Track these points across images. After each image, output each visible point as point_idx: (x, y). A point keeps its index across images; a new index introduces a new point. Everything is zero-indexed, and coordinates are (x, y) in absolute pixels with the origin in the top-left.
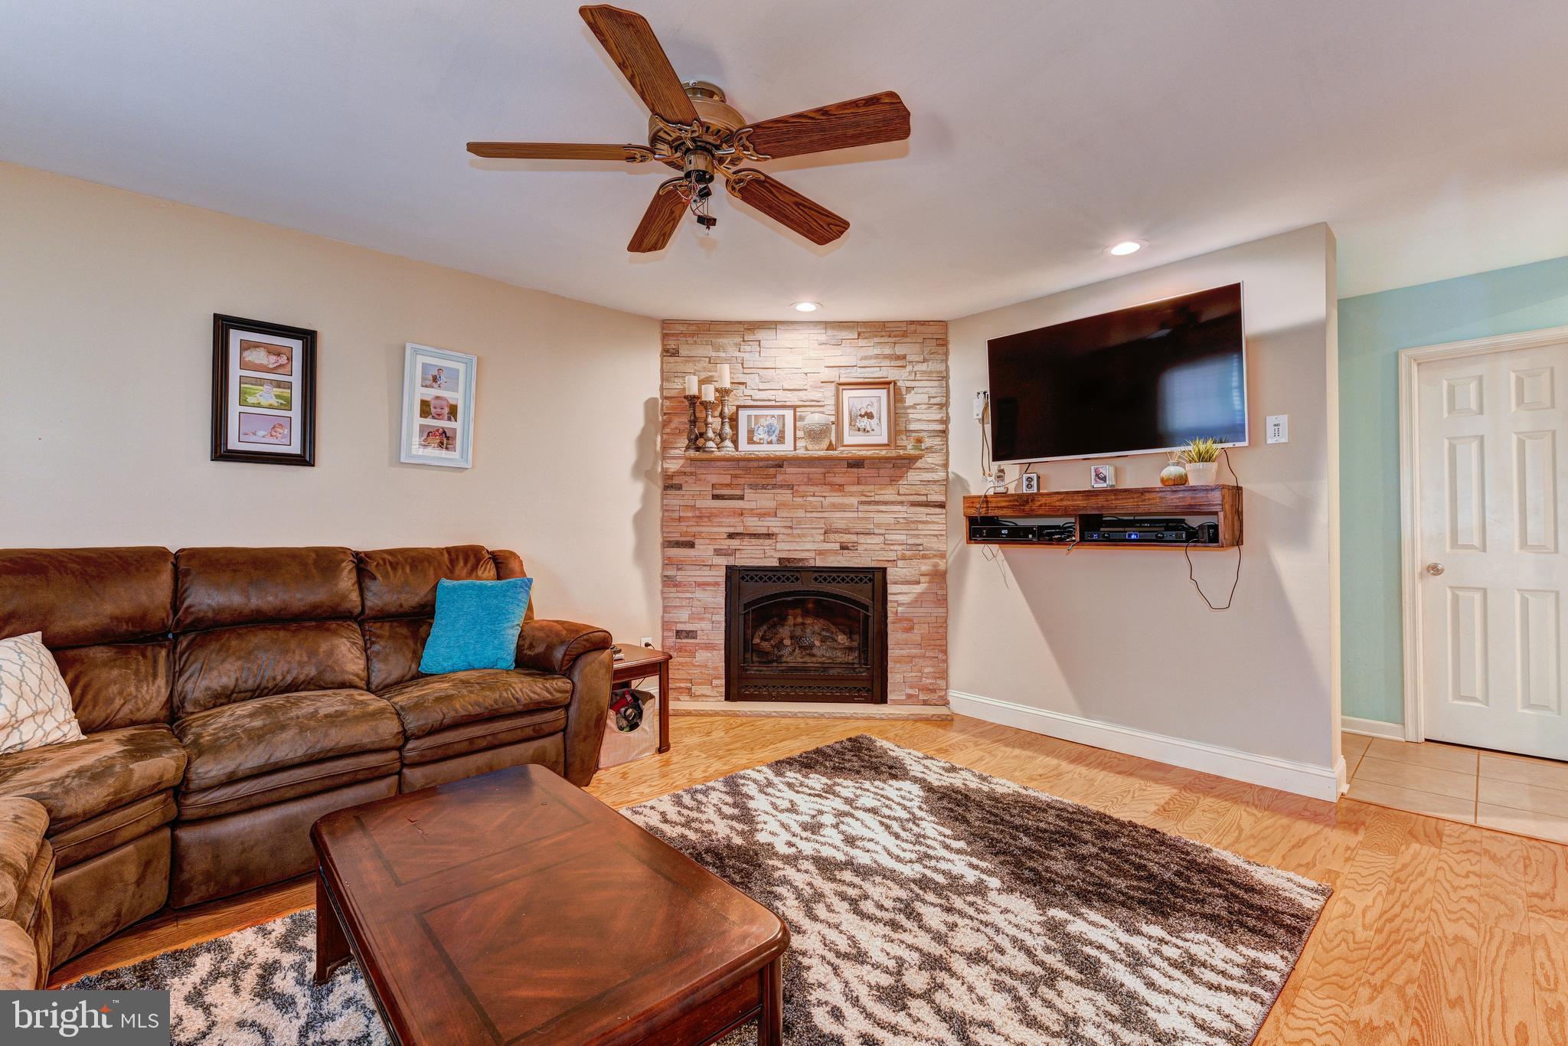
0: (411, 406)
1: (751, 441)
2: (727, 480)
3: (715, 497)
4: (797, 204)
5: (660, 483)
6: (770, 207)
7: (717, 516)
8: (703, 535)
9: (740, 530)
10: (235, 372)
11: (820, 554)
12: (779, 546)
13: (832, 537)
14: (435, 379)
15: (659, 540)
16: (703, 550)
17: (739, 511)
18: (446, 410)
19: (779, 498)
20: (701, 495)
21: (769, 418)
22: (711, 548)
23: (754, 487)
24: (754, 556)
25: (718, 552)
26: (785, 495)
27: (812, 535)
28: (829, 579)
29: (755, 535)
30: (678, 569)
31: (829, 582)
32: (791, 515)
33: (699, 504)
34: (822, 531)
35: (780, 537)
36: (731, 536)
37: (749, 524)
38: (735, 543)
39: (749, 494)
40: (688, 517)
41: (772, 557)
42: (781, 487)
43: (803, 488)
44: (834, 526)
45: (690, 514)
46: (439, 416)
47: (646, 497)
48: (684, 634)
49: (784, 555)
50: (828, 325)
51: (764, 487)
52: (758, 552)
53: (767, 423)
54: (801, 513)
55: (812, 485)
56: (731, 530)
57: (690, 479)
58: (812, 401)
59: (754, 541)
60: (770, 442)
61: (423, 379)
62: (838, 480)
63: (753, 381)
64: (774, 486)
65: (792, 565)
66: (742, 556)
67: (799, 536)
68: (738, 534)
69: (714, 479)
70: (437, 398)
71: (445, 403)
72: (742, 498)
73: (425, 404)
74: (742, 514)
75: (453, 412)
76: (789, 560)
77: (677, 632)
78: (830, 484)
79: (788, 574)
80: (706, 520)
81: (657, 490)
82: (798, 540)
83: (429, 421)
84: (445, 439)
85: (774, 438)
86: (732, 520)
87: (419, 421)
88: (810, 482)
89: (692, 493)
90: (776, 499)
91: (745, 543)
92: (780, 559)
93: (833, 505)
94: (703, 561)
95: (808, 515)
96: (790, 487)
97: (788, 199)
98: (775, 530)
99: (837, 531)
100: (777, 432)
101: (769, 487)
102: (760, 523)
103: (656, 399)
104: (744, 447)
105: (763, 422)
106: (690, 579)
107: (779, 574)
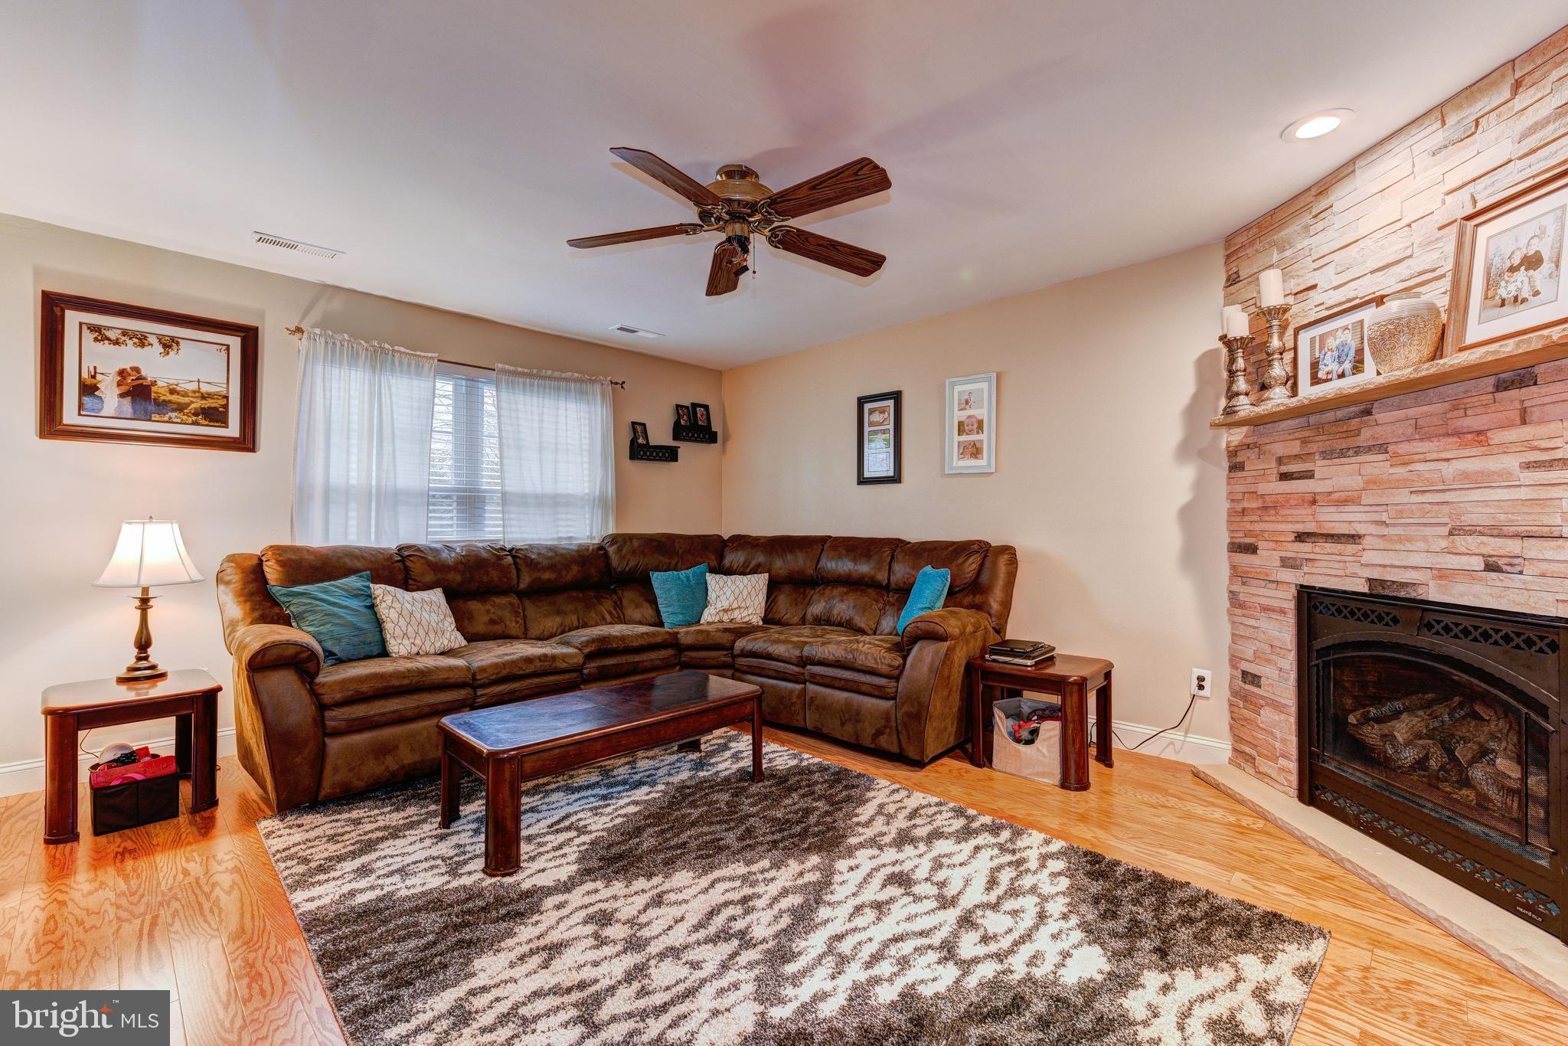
0: (951, 426)
1: (1315, 380)
2: (1295, 448)
3: (1285, 477)
4: (814, 188)
5: (1226, 464)
6: (812, 205)
7: (1283, 506)
8: (1266, 535)
9: (1310, 527)
10: (867, 429)
11: (1441, 577)
12: (1368, 557)
13: (1463, 542)
14: (967, 402)
15: (1225, 539)
16: (1267, 558)
17: (1309, 497)
18: (976, 426)
19: (1368, 470)
20: (1264, 475)
21: (1340, 332)
22: (1277, 555)
23: (1326, 455)
24: (1329, 571)
25: (1286, 563)
26: (1376, 465)
27: (1425, 539)
28: (1456, 630)
29: (1332, 536)
30: (1244, 584)
31: (1456, 636)
32: (1384, 500)
33: (1264, 488)
34: (1445, 530)
35: (1367, 541)
36: (1301, 537)
37: (1322, 518)
38: (1305, 547)
39: (1319, 466)
40: (1253, 509)
41: (1354, 575)
42: (1369, 449)
43: (1404, 448)
44: (1467, 519)
45: (1254, 505)
46: (970, 432)
47: (1200, 486)
48: (1250, 678)
49: (1376, 574)
50: (1440, 111)
51: (1342, 454)
52: (1337, 565)
53: (1338, 341)
54: (1403, 497)
55: (1421, 440)
56: (1300, 528)
57: (1252, 454)
58: (1420, 274)
59: (1329, 547)
60: (1342, 376)
61: (959, 404)
62: (1473, 422)
63: (1326, 278)
64: (1358, 451)
65: (1387, 592)
66: (1314, 570)
67: (1400, 539)
68: (1308, 534)
69: (1280, 449)
70: (969, 417)
71: (974, 420)
72: (1309, 475)
73: (961, 424)
74: (1314, 502)
75: (980, 423)
76: (1382, 583)
77: (1244, 673)
78: (1457, 433)
79: (1380, 609)
80: (1272, 512)
81: (1221, 472)
82: (1398, 547)
83: (964, 438)
84: (975, 451)
85: (1347, 366)
86: (1304, 512)
87: (957, 438)
88: (1421, 432)
89: (1255, 473)
90: (1363, 472)
91: (1317, 550)
92: (1369, 580)
93: (1465, 476)
94: (1267, 575)
95: (1416, 499)
96: (1382, 448)
97: (804, 192)
98: (1360, 529)
99: (1472, 531)
100: (1352, 353)
101: (1351, 453)
102: (1336, 517)
103: (1217, 351)
104: (1308, 392)
105: (1332, 343)
106: (1255, 599)
107: (1366, 607)
